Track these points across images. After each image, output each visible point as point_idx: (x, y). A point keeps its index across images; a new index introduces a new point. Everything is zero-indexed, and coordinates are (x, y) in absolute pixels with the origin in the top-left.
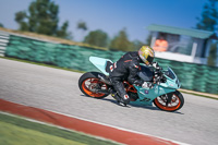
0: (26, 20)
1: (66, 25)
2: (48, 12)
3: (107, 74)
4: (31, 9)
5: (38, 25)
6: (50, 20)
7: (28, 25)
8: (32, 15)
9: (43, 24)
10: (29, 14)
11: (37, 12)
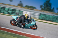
0: (43, 7)
1: (53, 8)
2: (49, 5)
3: (17, 20)
4: (44, 4)
5: (46, 8)
6: (49, 7)
7: (43, 8)
8: (45, 6)
9: (47, 8)
10: (43, 6)
11: (46, 5)
